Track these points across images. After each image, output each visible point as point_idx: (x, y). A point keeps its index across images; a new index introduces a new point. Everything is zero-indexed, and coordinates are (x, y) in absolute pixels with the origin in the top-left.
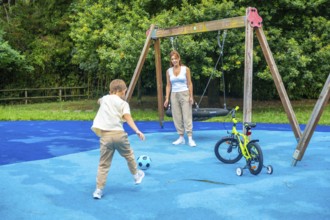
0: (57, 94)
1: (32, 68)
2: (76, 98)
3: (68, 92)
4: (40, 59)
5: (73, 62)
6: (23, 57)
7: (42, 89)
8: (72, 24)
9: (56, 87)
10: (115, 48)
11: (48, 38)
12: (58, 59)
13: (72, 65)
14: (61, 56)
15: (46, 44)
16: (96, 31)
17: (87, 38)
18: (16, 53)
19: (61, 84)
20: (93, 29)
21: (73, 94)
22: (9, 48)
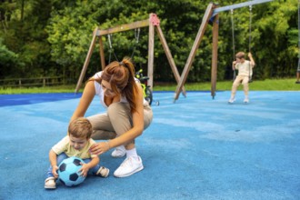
0: (42, 82)
1: (23, 64)
2: (55, 85)
3: (50, 80)
4: (29, 57)
5: (52, 59)
6: (17, 55)
7: (32, 78)
8: (49, 32)
9: (41, 77)
10: (76, 45)
11: (35, 43)
12: (42, 58)
13: (51, 62)
14: (44, 55)
15: (33, 47)
16: (65, 36)
17: (59, 40)
18: (12, 54)
19: (45, 75)
20: (63, 34)
21: (53, 82)
22: (7, 50)
